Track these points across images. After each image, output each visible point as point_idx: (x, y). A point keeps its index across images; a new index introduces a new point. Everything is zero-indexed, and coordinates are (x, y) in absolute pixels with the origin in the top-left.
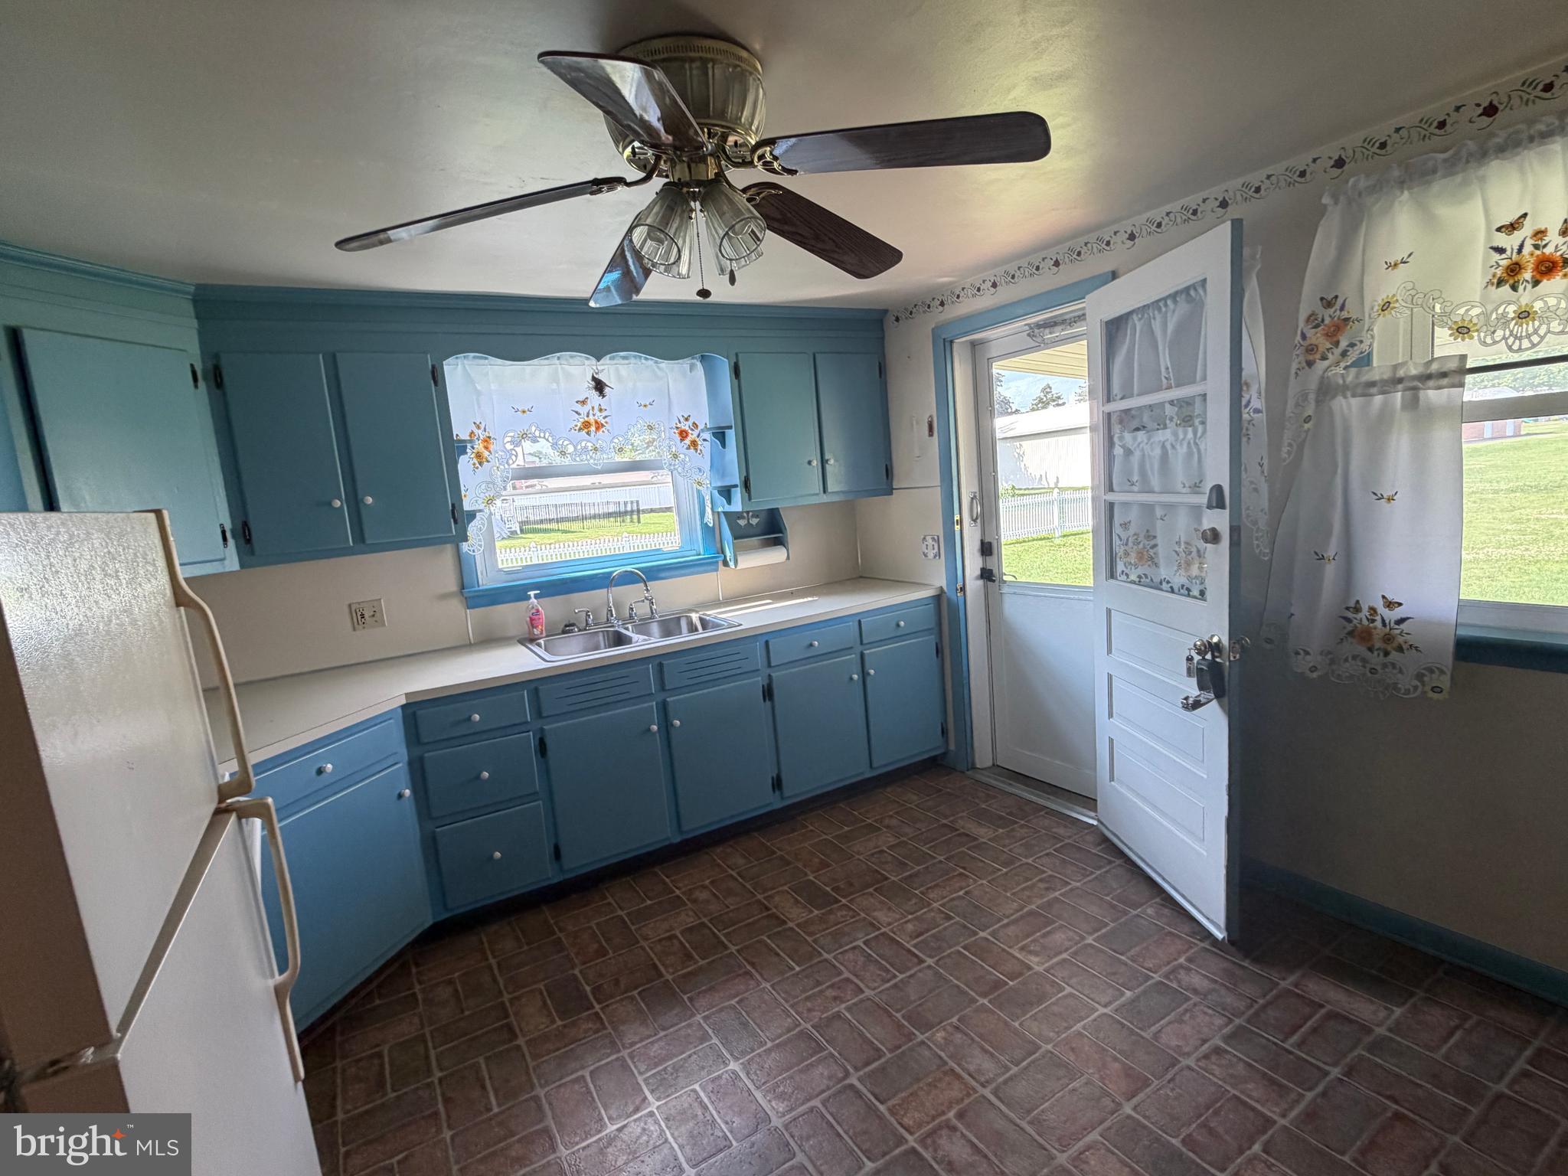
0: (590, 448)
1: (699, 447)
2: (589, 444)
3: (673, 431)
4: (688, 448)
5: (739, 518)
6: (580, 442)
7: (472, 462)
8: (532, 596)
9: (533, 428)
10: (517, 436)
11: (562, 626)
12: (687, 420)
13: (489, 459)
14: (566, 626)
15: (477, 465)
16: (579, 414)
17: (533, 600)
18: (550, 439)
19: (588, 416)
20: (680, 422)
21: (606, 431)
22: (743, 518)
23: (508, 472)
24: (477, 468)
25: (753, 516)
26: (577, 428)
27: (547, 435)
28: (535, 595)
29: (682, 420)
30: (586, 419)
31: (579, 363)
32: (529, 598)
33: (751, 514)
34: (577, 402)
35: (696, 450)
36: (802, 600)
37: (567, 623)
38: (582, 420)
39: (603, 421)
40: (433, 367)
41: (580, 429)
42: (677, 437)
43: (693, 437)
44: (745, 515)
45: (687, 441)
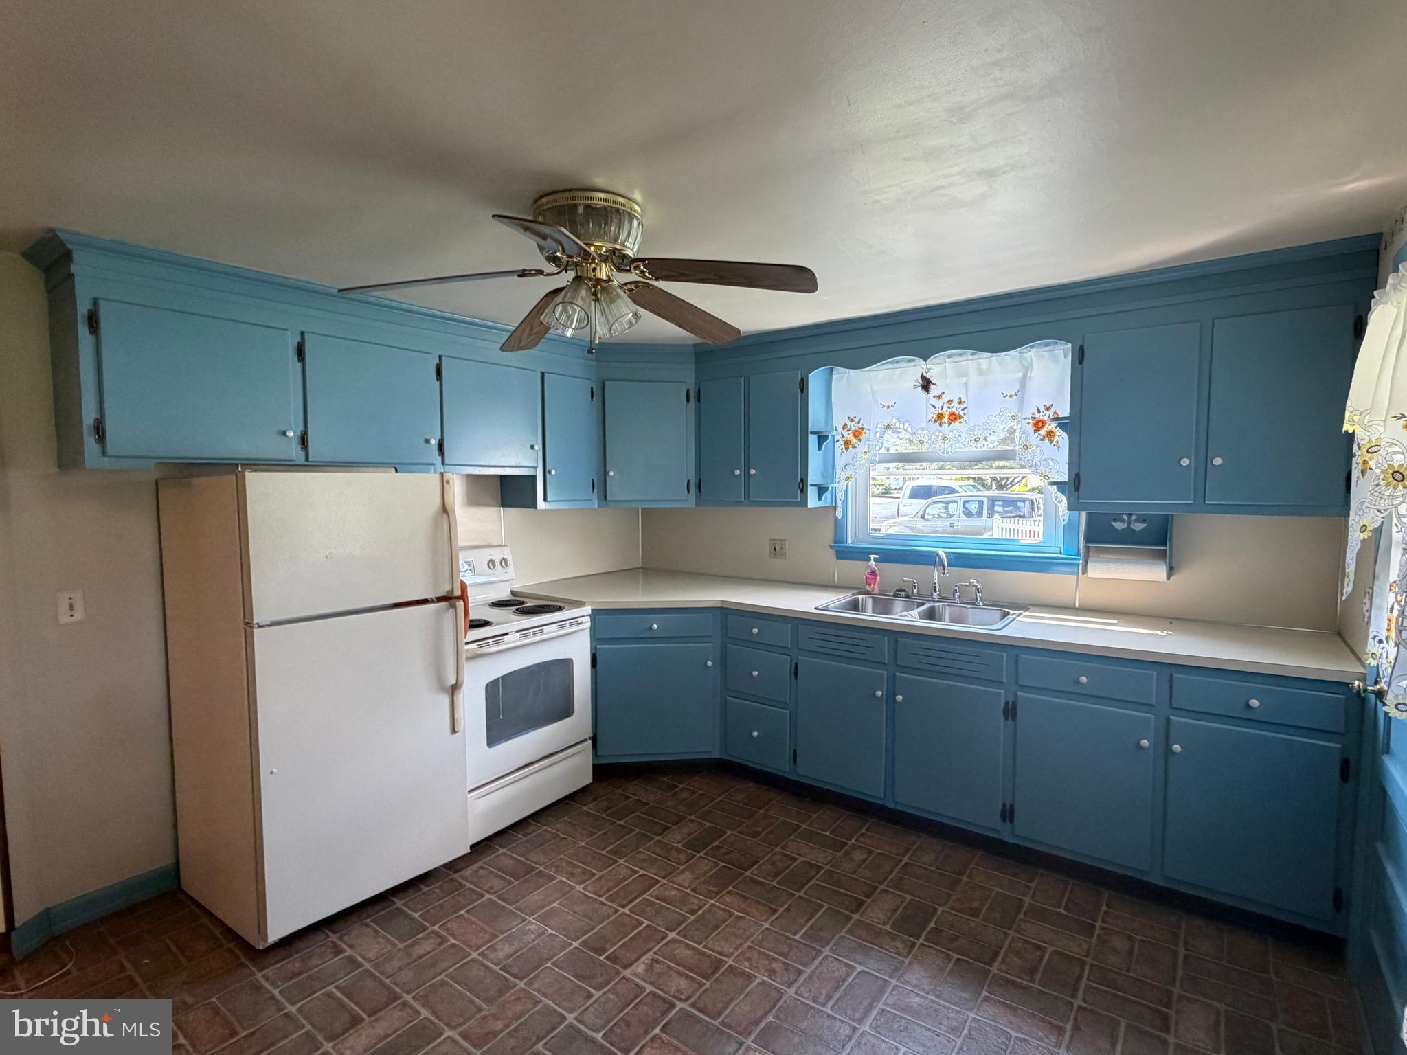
0: (940, 438)
1: (1056, 438)
2: (940, 434)
3: (1026, 421)
4: (1043, 439)
5: (1115, 520)
6: (935, 432)
7: (841, 448)
8: (872, 559)
9: (894, 421)
10: (883, 427)
11: (894, 591)
12: (1048, 409)
13: (856, 445)
14: (897, 591)
15: (844, 450)
16: (934, 407)
17: (872, 563)
18: (909, 430)
19: (942, 409)
20: (1039, 412)
21: (963, 422)
22: (1122, 521)
23: (876, 456)
24: (844, 452)
25: (1136, 521)
26: (933, 420)
27: (906, 425)
28: (875, 558)
29: (1042, 409)
30: (940, 412)
31: (940, 362)
32: (869, 559)
33: (1134, 517)
34: (934, 397)
35: (1051, 441)
36: (1146, 631)
37: (899, 589)
38: (936, 413)
39: (961, 413)
40: (802, 379)
41: (935, 421)
42: (1031, 429)
43: (1050, 428)
44: (1125, 517)
45: (1043, 432)
